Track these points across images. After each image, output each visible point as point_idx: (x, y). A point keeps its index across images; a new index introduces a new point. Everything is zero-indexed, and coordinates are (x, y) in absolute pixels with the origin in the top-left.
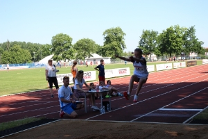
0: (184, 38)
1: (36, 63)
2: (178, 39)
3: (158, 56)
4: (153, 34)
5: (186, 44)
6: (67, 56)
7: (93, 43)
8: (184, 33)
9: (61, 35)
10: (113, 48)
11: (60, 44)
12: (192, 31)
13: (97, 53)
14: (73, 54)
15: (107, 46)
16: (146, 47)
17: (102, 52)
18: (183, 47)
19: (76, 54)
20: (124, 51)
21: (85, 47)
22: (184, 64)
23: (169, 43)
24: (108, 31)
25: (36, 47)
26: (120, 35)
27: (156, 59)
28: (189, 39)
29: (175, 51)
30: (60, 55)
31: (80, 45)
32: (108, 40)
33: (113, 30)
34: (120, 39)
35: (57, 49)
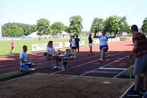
0: (119, 23)
1: (27, 37)
4: (100, 20)
5: (121, 27)
6: (46, 32)
7: (63, 25)
8: (119, 20)
9: (43, 19)
10: (75, 28)
11: (42, 25)
12: (124, 19)
13: (65, 31)
14: (50, 31)
15: (71, 27)
16: (96, 28)
17: (68, 30)
19: (52, 31)
20: (82, 31)
21: (57, 28)
22: (119, 39)
23: (110, 26)
24: (72, 18)
25: (27, 26)
26: (80, 20)
28: (122, 24)
29: (113, 31)
30: (42, 32)
31: (55, 26)
32: (72, 23)
33: (75, 17)
34: (79, 23)
35: (40, 28)
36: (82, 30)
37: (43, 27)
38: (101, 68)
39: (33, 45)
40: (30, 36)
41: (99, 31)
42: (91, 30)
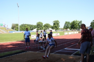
0: (78, 24)
2: (76, 24)
3: (70, 29)
4: (69, 23)
7: (50, 25)
9: (40, 22)
10: (56, 27)
11: (39, 25)
12: (81, 22)
14: (43, 28)
15: (54, 26)
16: (66, 27)
18: (78, 27)
21: (47, 26)
22: (78, 32)
23: (74, 25)
24: (54, 21)
25: (32, 26)
27: (69, 30)
28: (80, 24)
29: (75, 28)
32: (54, 24)
34: (58, 24)
35: (38, 27)
36: (59, 28)
37: (40, 26)
40: (33, 30)
41: (68, 28)
42: (64, 27)
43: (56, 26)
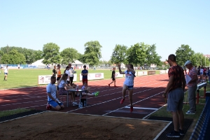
0: (147, 53)
1: (29, 65)
2: (142, 53)
4: (123, 48)
5: (149, 57)
6: (55, 61)
7: (76, 52)
8: (147, 49)
9: (51, 44)
10: (91, 57)
11: (49, 51)
12: (153, 47)
13: (79, 60)
14: (60, 59)
15: (86, 55)
16: (118, 58)
17: (83, 59)
18: (146, 60)
19: (62, 60)
21: (69, 54)
23: (135, 56)
24: (88, 43)
25: (30, 52)
26: (97, 47)
27: (124, 67)
28: (151, 54)
29: (139, 62)
30: (49, 60)
31: (66, 53)
32: (88, 50)
33: (92, 43)
34: (97, 50)
35: (47, 55)
36: (100, 60)
38: (126, 107)
39: (40, 77)
40: (33, 64)
41: (121, 61)
43: (92, 55)
